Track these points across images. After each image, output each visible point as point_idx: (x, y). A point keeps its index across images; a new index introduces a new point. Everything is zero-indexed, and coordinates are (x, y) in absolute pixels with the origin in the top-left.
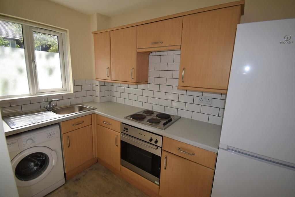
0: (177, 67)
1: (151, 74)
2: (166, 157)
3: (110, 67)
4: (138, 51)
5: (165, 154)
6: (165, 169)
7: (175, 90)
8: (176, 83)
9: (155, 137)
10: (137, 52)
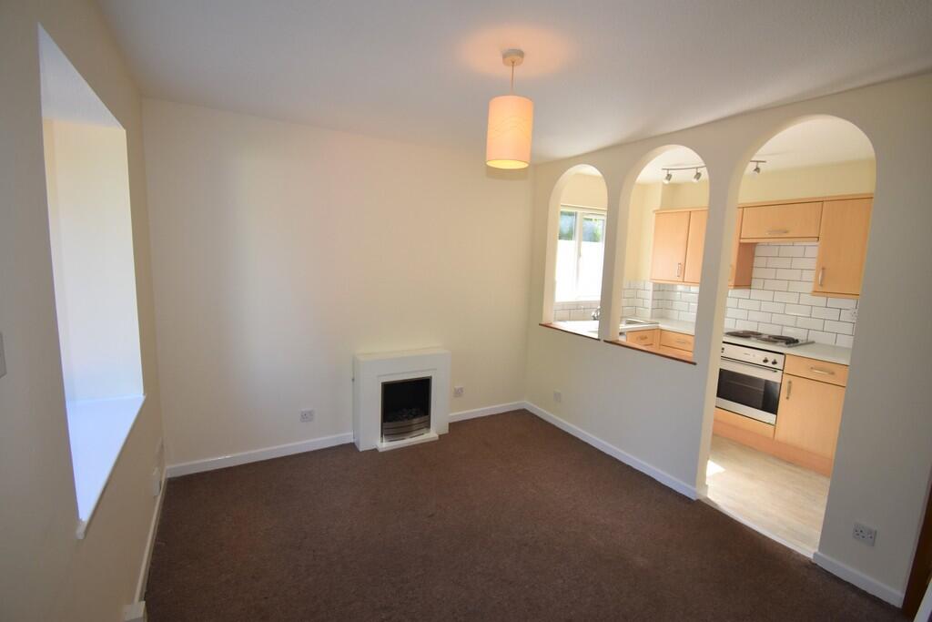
0: (812, 264)
1: (756, 273)
2: (790, 382)
3: (683, 262)
4: (742, 241)
5: (786, 379)
6: (787, 398)
7: (807, 299)
8: (809, 287)
9: (771, 357)
10: (740, 244)
